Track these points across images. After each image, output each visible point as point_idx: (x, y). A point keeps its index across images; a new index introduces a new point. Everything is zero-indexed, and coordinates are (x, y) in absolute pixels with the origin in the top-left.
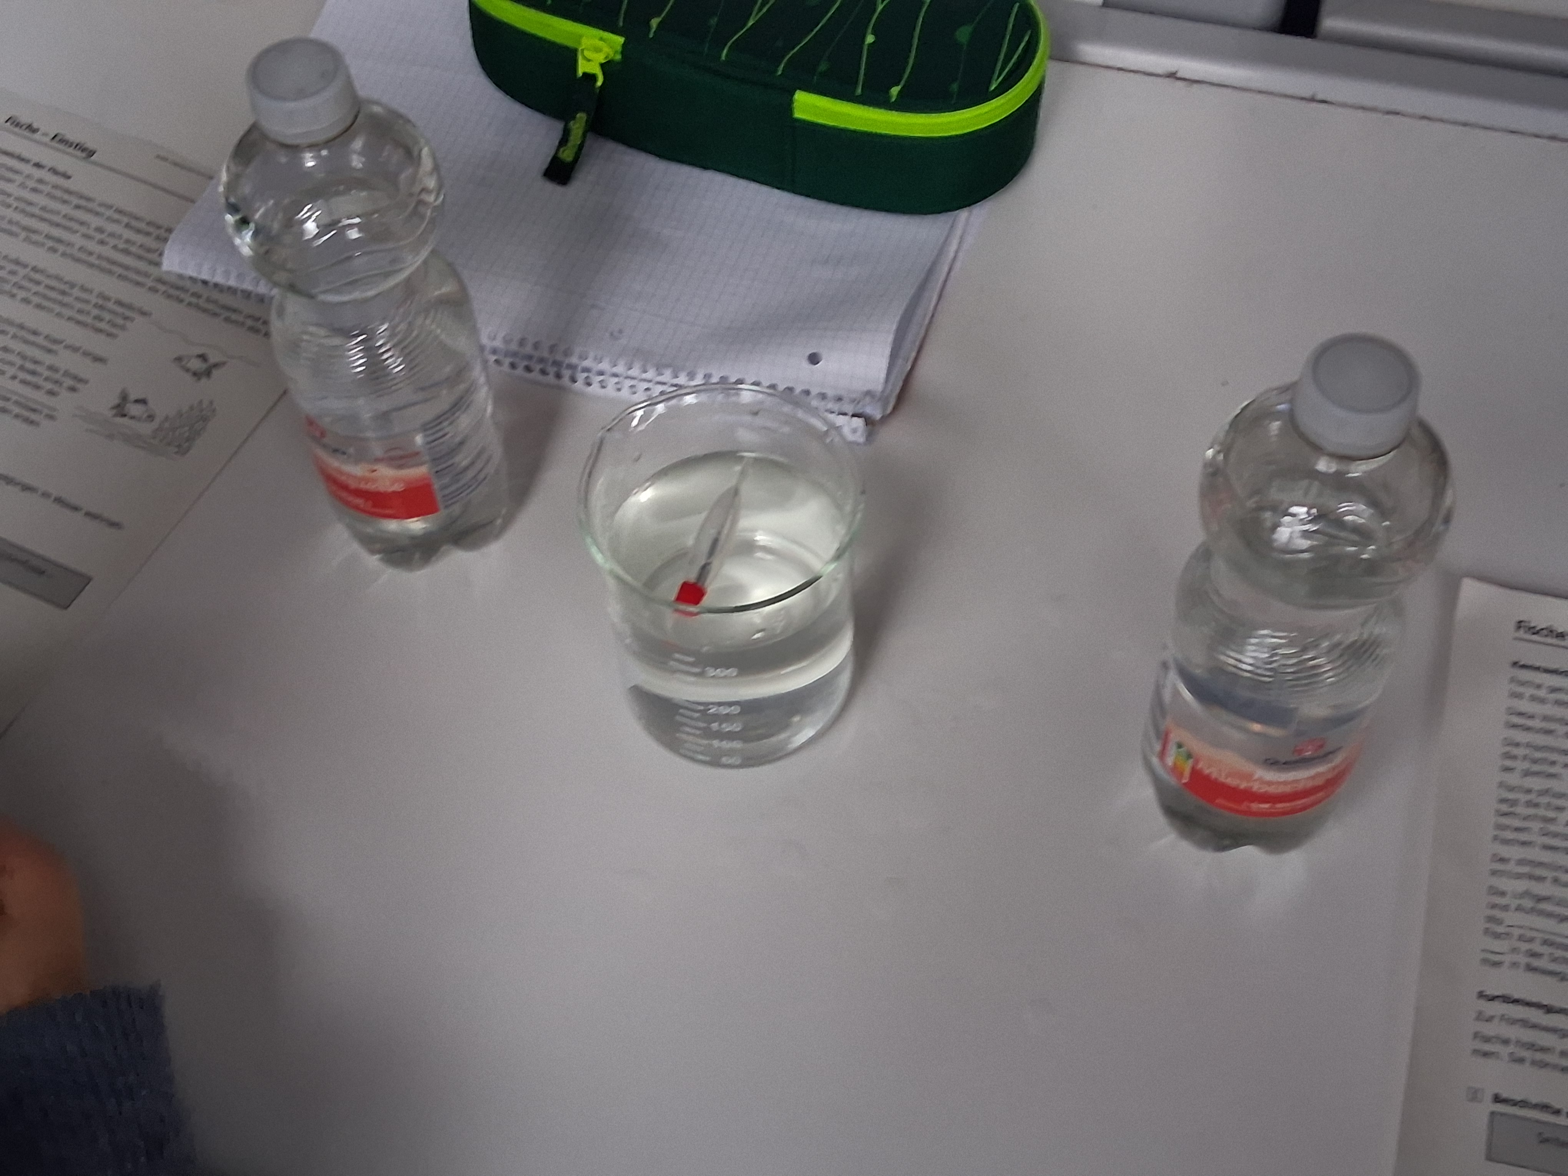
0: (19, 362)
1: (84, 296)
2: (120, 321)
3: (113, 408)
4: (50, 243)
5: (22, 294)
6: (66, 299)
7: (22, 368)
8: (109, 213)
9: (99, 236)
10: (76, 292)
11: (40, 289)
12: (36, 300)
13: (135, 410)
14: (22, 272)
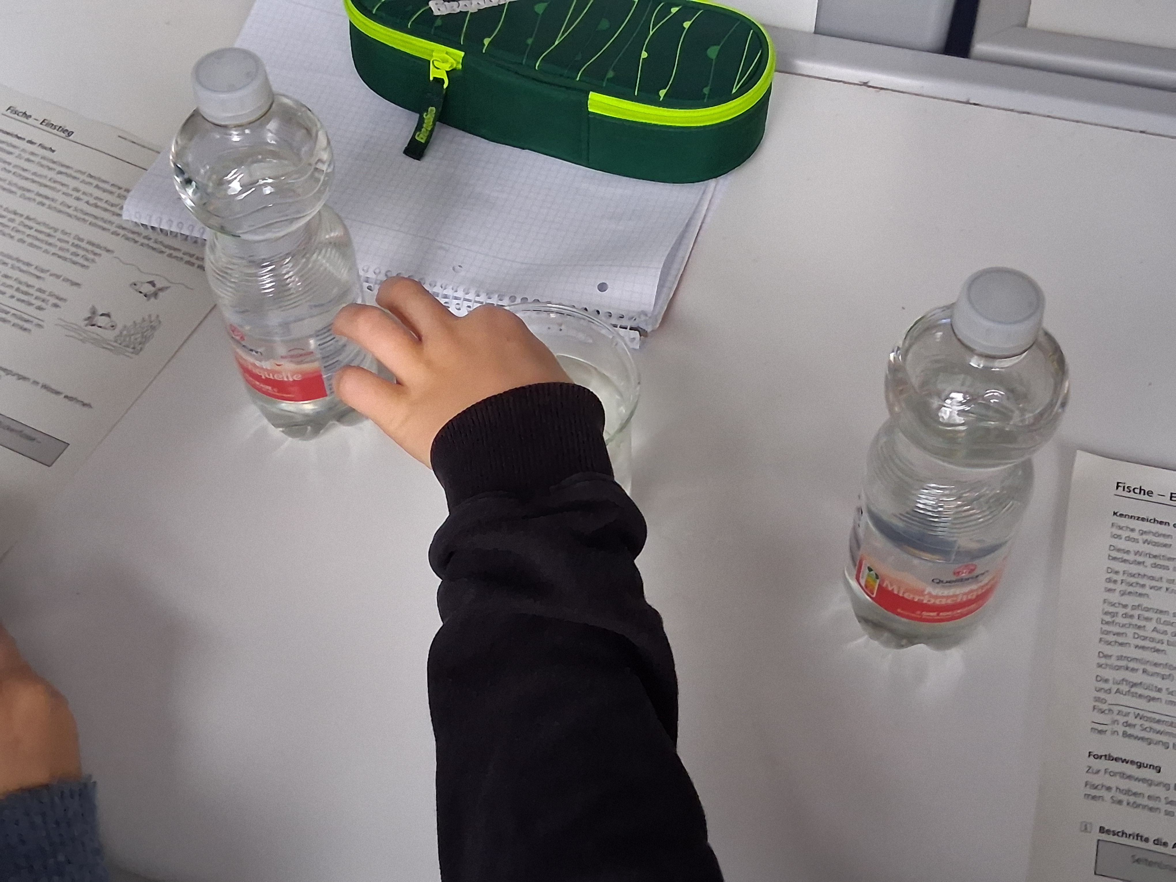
0: (16, 285)
1: (65, 238)
2: (90, 256)
3: (86, 320)
4: (39, 199)
5: (18, 236)
6: (51, 240)
7: (18, 290)
8: (82, 177)
9: (75, 194)
10: (59, 235)
11: (32, 232)
12: (29, 240)
13: (102, 321)
14: (18, 219)
